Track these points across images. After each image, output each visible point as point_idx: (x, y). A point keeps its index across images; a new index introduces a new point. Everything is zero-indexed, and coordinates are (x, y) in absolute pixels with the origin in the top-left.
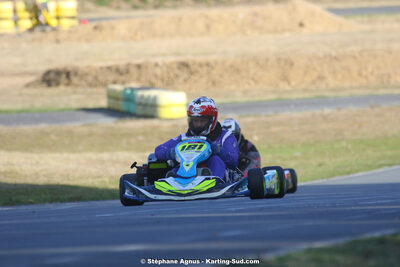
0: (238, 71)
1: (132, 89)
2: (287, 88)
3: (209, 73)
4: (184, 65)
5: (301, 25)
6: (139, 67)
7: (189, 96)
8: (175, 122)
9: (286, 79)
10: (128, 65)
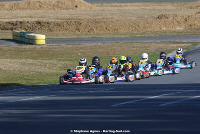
1: (23, 33)
2: (79, 33)
3: (48, 26)
4: (39, 23)
6: (21, 23)
7: (46, 35)
8: (42, 46)
9: (78, 30)
10: (17, 21)
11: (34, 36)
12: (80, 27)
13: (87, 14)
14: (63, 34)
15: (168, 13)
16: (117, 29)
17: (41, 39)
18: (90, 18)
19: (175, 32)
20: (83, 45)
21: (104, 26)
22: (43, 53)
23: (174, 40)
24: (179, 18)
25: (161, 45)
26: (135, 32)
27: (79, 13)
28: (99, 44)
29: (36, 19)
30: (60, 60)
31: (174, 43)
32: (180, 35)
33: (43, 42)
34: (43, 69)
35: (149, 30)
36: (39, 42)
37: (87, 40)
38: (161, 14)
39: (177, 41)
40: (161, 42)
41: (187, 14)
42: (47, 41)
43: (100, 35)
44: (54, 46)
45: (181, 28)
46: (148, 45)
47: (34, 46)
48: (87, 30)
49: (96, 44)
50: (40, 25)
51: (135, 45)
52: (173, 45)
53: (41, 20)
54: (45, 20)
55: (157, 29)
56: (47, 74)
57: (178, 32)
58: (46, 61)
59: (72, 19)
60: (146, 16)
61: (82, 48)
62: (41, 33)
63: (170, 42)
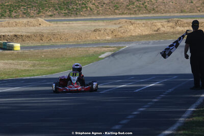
0: (29, 37)
1: (5, 43)
2: (42, 42)
4: (16, 36)
5: (40, 24)
7: (21, 44)
9: (42, 40)
11: (12, 45)
12: (43, 38)
13: (47, 29)
14: (32, 43)
15: (100, 28)
16: (68, 39)
17: (17, 46)
18: (49, 32)
19: (105, 40)
20: (45, 50)
21: (59, 37)
22: (19, 56)
23: (105, 46)
24: (108, 31)
25: (97, 49)
26: (79, 41)
27: (42, 28)
28: (56, 49)
29: (14, 33)
30: (30, 61)
31: (106, 47)
32: (109, 42)
33: (19, 49)
34: (19, 67)
35: (88, 39)
36: (15, 49)
37: (48, 47)
38: (95, 28)
39: (107, 46)
40: (96, 47)
41: (113, 28)
42: (21, 48)
43: (56, 43)
44: (27, 51)
45: (109, 38)
46: (88, 49)
47: (12, 51)
48: (47, 40)
49: (53, 49)
50: (16, 37)
51: (80, 49)
52: (104, 49)
53: (17, 34)
54: (19, 34)
55: (94, 38)
56: (22, 71)
57: (108, 40)
58: (21, 61)
59: (37, 33)
60: (86, 30)
61: (45, 52)
62: (17, 42)
63: (103, 47)
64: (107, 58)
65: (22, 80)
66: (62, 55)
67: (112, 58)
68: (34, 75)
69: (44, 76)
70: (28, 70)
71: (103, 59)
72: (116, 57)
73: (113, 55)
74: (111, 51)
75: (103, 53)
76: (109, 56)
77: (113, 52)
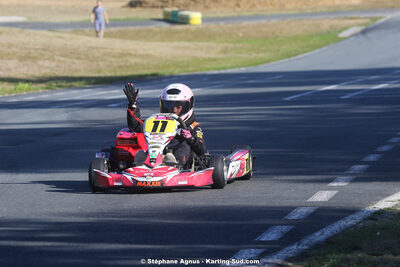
8: (197, 27)
30: (219, 42)
33: (199, 22)
47: (188, 27)
64: (353, 38)
65: (204, 76)
66: (273, 33)
67: (361, 37)
68: (225, 68)
69: (243, 70)
70: (215, 59)
71: (345, 39)
72: (370, 35)
73: (364, 32)
74: (360, 25)
75: (346, 28)
76: (356, 35)
77: (363, 28)
